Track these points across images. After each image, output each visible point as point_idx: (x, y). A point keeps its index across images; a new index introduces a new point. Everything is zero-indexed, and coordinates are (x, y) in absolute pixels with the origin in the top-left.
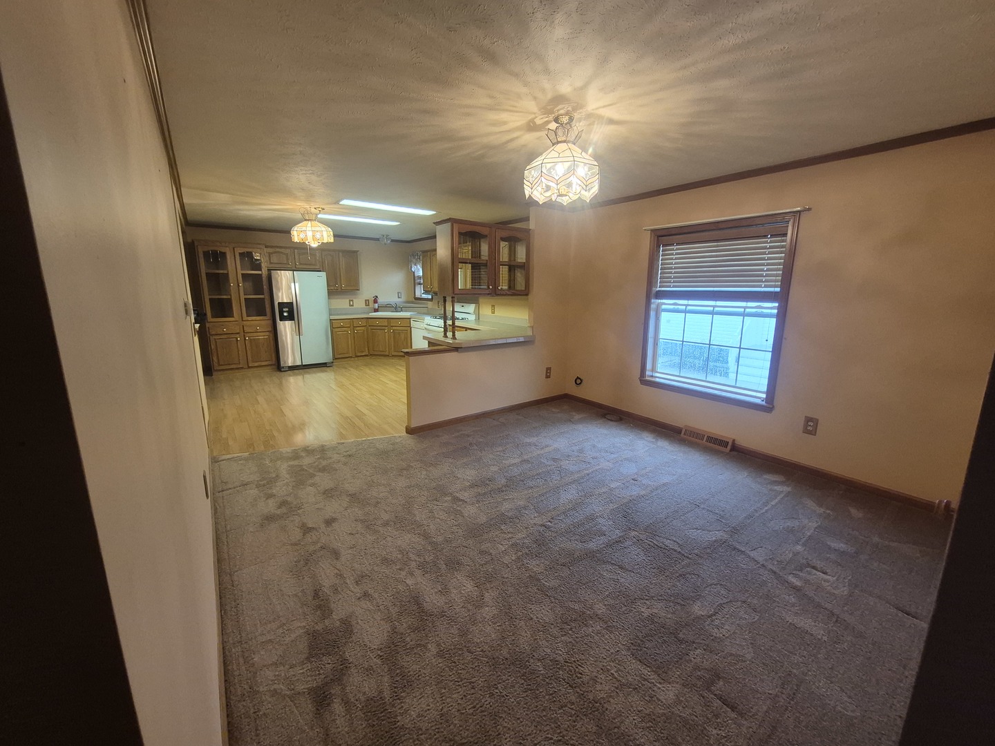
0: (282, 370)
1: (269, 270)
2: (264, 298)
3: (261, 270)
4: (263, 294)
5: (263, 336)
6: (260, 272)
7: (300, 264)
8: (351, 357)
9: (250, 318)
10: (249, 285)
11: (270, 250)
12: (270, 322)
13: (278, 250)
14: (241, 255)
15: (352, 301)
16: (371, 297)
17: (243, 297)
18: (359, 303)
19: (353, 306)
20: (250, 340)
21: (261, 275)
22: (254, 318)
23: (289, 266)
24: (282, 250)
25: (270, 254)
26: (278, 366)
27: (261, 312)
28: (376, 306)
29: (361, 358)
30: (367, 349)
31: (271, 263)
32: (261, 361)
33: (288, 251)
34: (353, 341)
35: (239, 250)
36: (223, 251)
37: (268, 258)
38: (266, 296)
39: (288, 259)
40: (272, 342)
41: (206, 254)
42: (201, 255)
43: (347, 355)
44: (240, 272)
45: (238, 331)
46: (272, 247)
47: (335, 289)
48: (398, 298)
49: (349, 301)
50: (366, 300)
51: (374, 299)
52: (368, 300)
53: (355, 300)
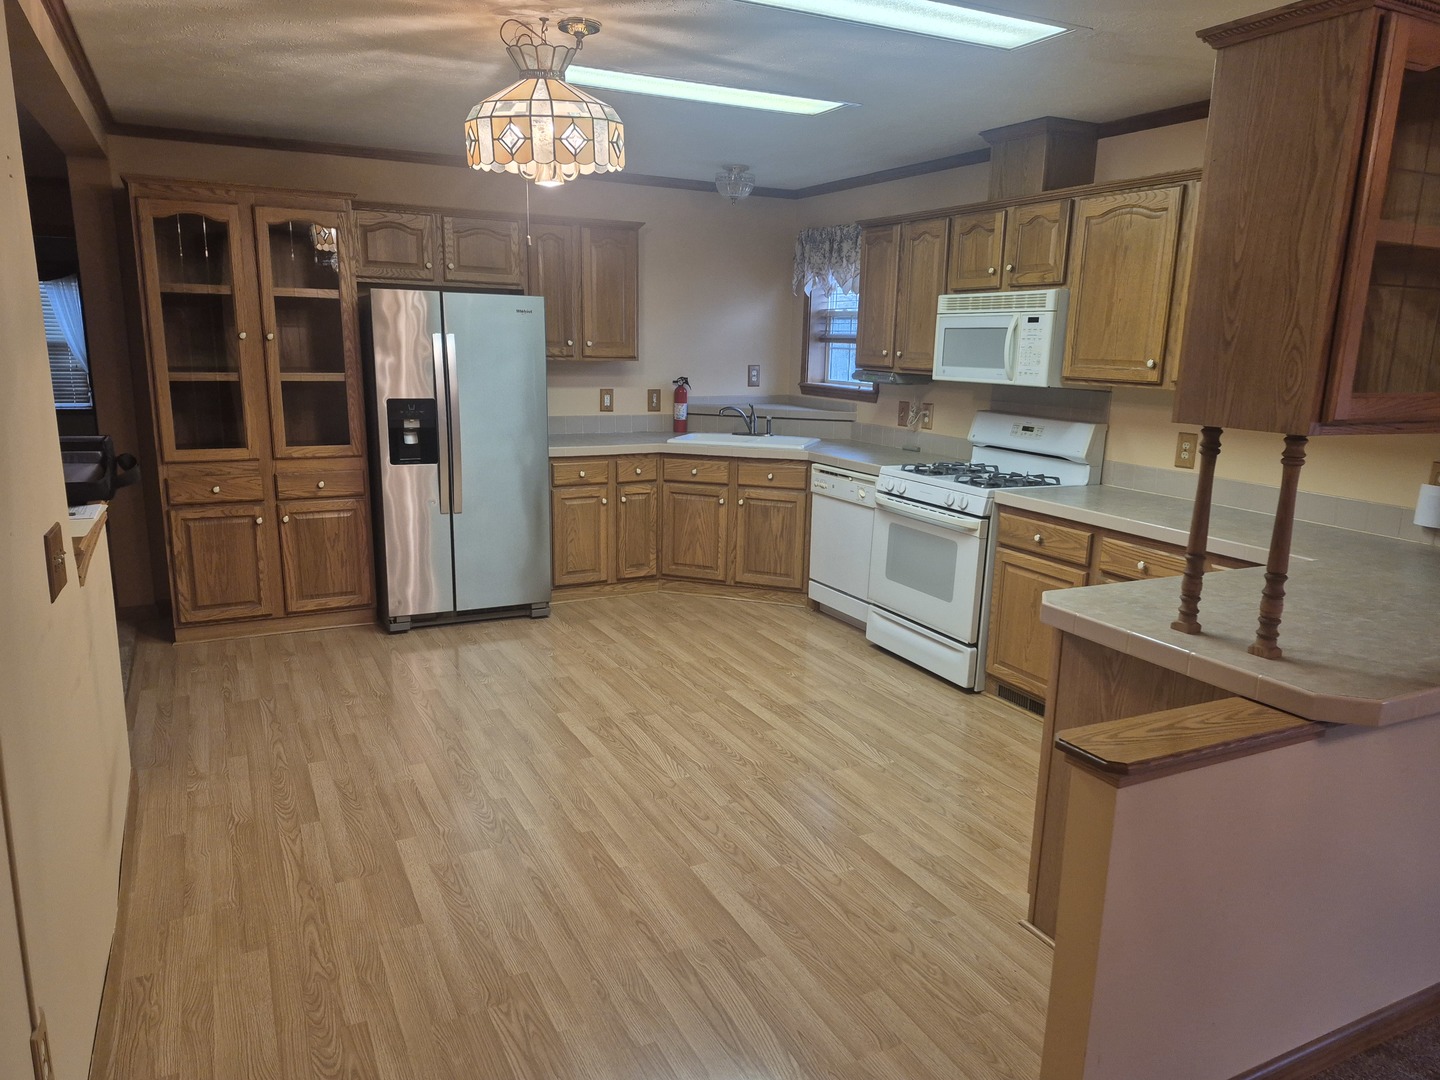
0: (393, 627)
1: (364, 287)
2: (343, 384)
3: (336, 286)
4: (340, 368)
5: (337, 512)
6: (331, 294)
7: (460, 267)
8: (604, 583)
9: (297, 451)
10: (298, 335)
11: (368, 217)
12: (360, 464)
13: (392, 217)
14: (278, 232)
15: (610, 392)
16: (664, 381)
17: (277, 377)
18: (630, 401)
19: (610, 409)
20: (295, 522)
21: (336, 303)
22: (311, 450)
23: (423, 274)
24: (405, 218)
25: (366, 230)
26: (379, 616)
27: (333, 433)
28: (682, 411)
29: (634, 585)
30: (653, 557)
31: (368, 262)
32: (327, 595)
33: (422, 222)
34: (612, 530)
35: (267, 217)
36: (221, 218)
37: (359, 246)
38: (348, 377)
39: (421, 249)
40: (364, 533)
41: (163, 225)
42: (148, 230)
43: (591, 577)
44: (271, 292)
45: (258, 494)
46: (372, 206)
47: (565, 354)
48: (751, 384)
49: (603, 393)
50: (651, 393)
51: (675, 387)
52: (658, 392)
53: (617, 391)
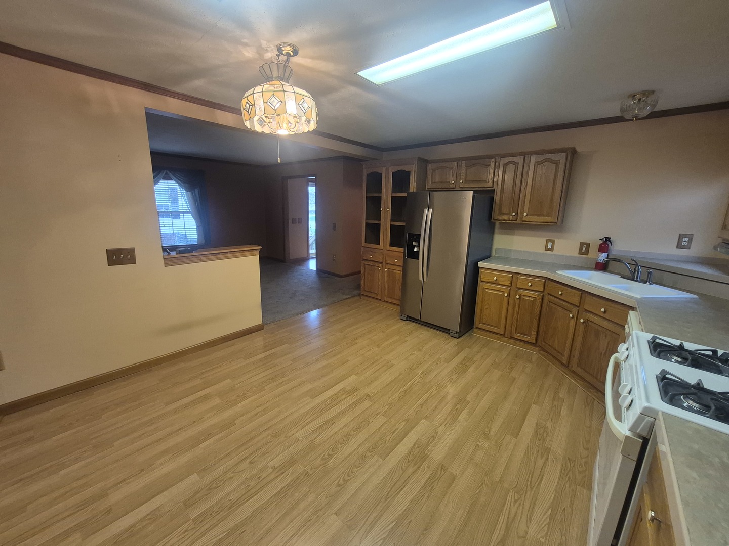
0: (401, 317)
15: (553, 242)
16: (594, 237)
18: (566, 246)
19: (551, 250)
20: (389, 272)
28: (602, 257)
29: (521, 343)
30: (534, 333)
32: (394, 299)
35: (392, 170)
36: (381, 172)
47: (511, 219)
48: (679, 246)
49: (548, 241)
50: (582, 244)
51: (601, 242)
52: (588, 245)
53: (557, 242)
